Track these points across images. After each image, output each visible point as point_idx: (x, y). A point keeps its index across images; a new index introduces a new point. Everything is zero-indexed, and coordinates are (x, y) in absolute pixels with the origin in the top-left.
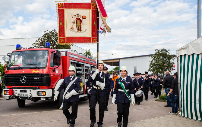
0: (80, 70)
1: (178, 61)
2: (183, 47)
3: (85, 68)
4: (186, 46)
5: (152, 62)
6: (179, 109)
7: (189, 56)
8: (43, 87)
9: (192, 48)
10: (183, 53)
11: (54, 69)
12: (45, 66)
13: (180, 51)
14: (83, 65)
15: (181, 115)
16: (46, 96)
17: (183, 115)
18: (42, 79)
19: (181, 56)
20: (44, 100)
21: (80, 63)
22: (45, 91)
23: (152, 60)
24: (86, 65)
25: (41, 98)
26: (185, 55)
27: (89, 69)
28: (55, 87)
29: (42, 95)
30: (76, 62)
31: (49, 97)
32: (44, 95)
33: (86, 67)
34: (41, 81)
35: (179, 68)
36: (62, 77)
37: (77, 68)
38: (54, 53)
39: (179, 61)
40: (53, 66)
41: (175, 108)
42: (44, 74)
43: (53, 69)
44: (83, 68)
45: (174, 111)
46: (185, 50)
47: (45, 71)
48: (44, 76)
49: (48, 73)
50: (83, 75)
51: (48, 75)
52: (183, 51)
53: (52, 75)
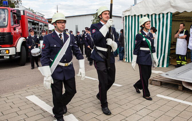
0: (35, 29)
1: (123, 20)
2: (128, 10)
3: (40, 27)
4: (130, 9)
5: (94, 21)
6: (124, 57)
7: (132, 17)
8: (5, 45)
9: (134, 11)
10: (127, 14)
11: (15, 27)
12: (6, 25)
13: (125, 13)
14: (38, 24)
15: (126, 61)
16: (10, 54)
17: (127, 61)
18: (4, 38)
19: (126, 16)
20: (8, 58)
21: (35, 22)
22: (8, 50)
23: (94, 20)
24: (40, 24)
25: (5, 56)
26: (129, 16)
27: (43, 27)
28: (16, 45)
29: (5, 53)
30: (32, 21)
31: (13, 55)
32: (8, 53)
33: (40, 25)
34: (4, 40)
35: (125, 26)
36: (21, 36)
37: (33, 26)
38: (13, 11)
39: (125, 20)
40: (13, 25)
41: (121, 57)
42: (5, 33)
43: (13, 27)
44: (38, 27)
45: (121, 59)
46: (129, 12)
47: (6, 30)
48: (5, 35)
49: (9, 31)
50: (38, 33)
51: (9, 33)
52: (127, 12)
53: (14, 34)
